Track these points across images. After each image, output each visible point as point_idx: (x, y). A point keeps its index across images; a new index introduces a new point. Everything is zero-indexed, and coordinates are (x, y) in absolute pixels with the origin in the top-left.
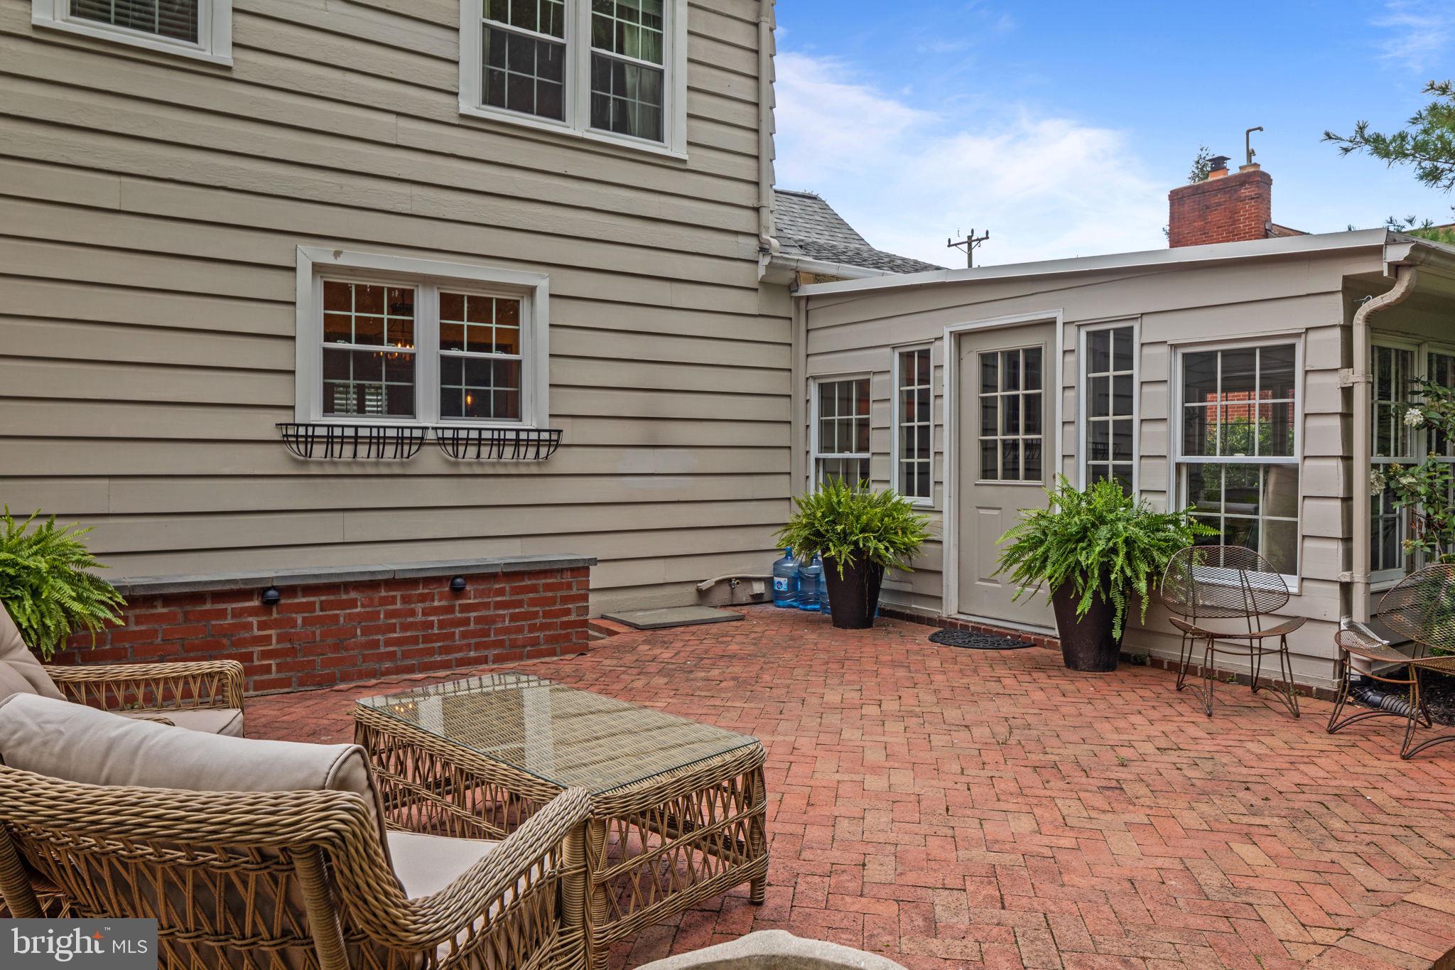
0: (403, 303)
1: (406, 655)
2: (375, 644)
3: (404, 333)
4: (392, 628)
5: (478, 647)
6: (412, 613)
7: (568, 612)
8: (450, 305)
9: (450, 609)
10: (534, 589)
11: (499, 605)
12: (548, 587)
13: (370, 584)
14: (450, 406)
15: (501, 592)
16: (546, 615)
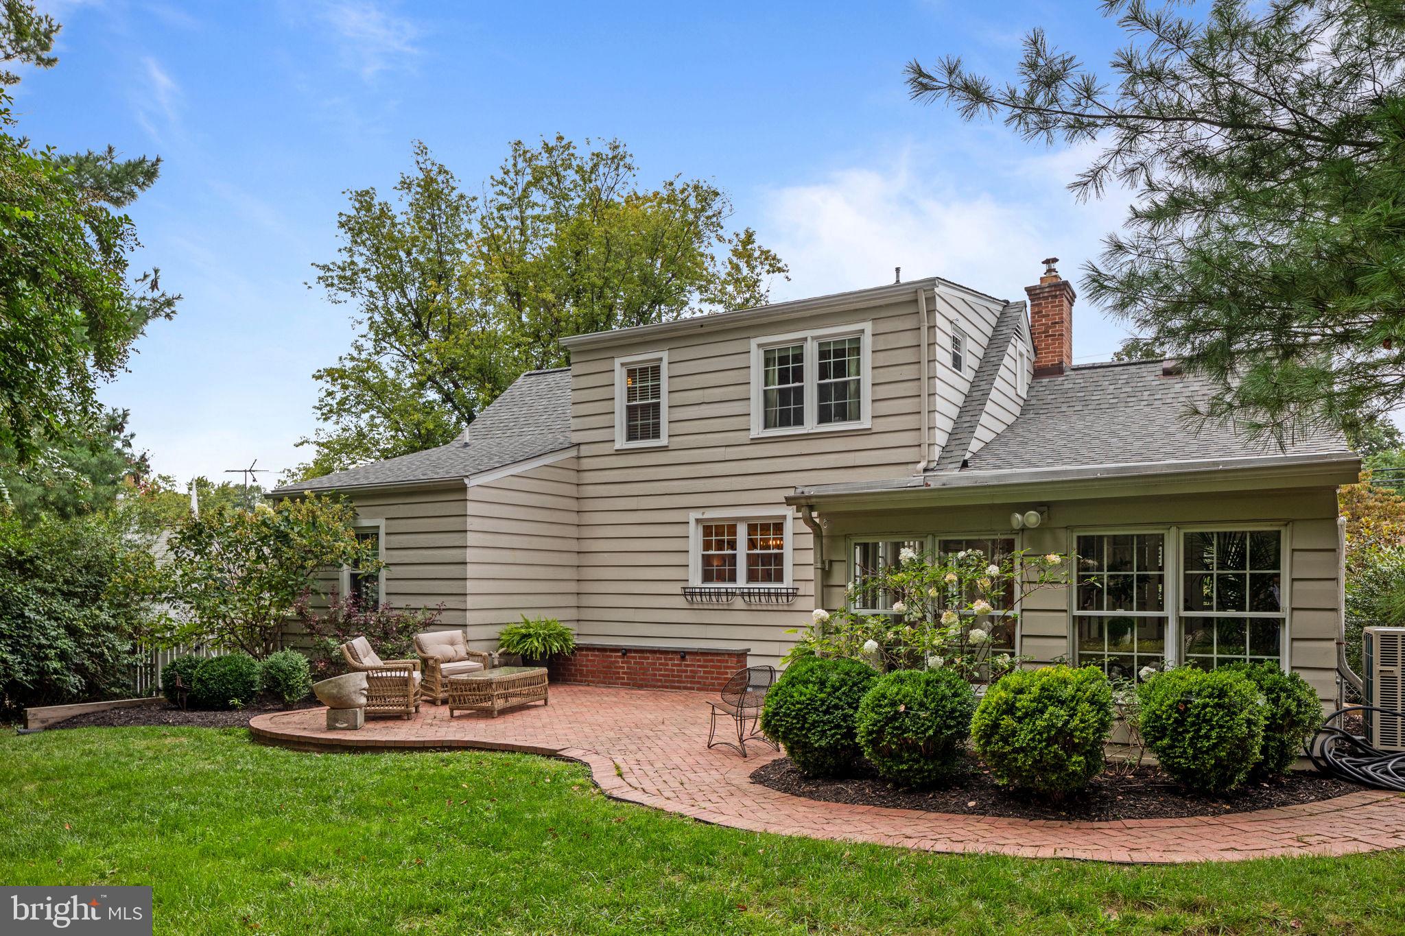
0: (732, 530)
1: (666, 681)
2: (655, 675)
3: (732, 545)
4: (661, 670)
5: (691, 682)
6: (667, 665)
7: (727, 673)
8: (752, 529)
9: (680, 665)
10: (712, 661)
11: (699, 666)
12: (719, 661)
13: (654, 651)
14: (752, 577)
15: (699, 660)
16: (718, 673)
